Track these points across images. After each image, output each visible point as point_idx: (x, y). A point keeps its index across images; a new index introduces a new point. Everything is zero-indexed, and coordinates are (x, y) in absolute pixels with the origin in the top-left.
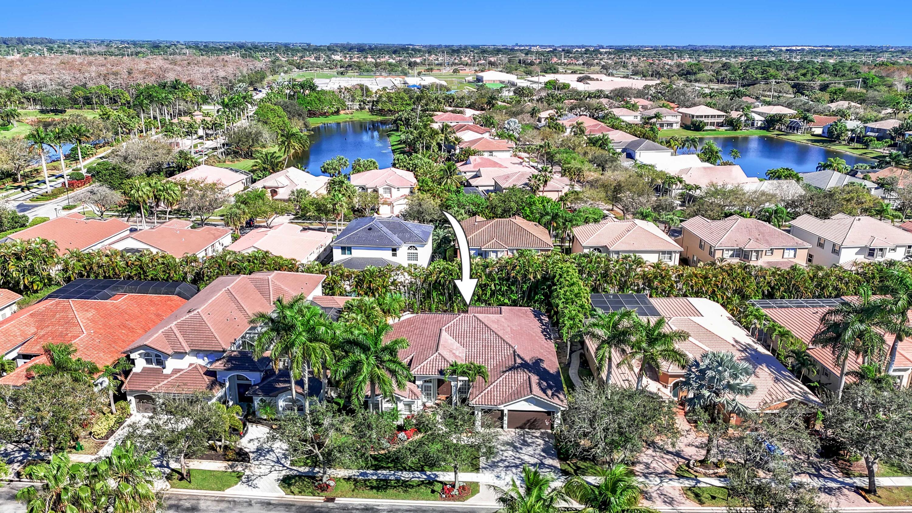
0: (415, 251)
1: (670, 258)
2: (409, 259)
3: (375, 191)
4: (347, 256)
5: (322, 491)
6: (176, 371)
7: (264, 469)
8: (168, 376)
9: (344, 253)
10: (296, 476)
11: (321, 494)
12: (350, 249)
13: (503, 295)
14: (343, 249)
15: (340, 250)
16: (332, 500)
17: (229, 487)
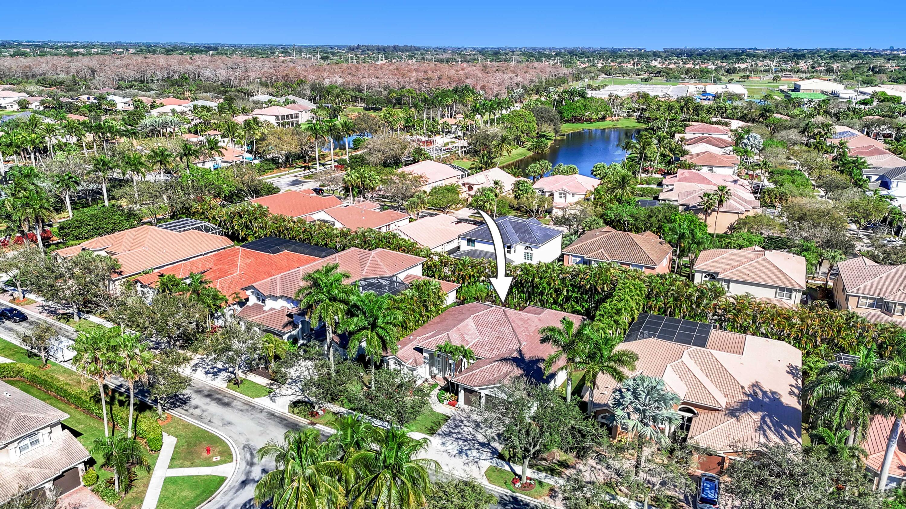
0: (530, 252)
1: (790, 297)
2: (525, 258)
3: (552, 195)
4: (470, 248)
5: (312, 416)
6: (272, 309)
7: (290, 392)
8: (265, 312)
9: (469, 245)
10: (305, 402)
11: (310, 418)
12: (473, 242)
13: (577, 302)
14: (469, 240)
15: (466, 242)
16: (313, 424)
17: (259, 396)
